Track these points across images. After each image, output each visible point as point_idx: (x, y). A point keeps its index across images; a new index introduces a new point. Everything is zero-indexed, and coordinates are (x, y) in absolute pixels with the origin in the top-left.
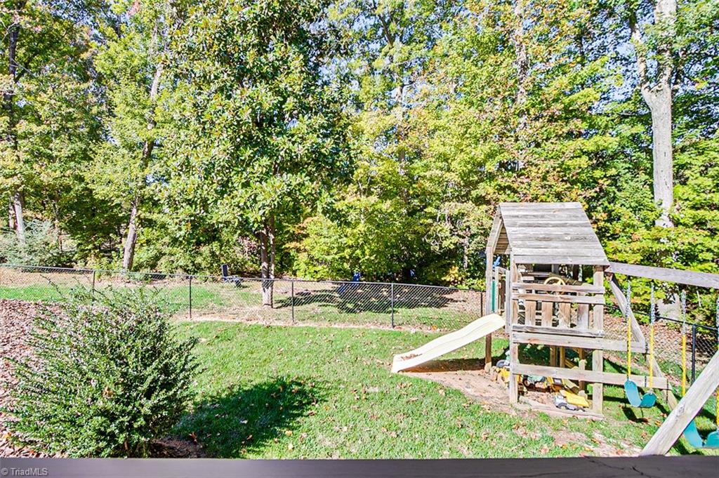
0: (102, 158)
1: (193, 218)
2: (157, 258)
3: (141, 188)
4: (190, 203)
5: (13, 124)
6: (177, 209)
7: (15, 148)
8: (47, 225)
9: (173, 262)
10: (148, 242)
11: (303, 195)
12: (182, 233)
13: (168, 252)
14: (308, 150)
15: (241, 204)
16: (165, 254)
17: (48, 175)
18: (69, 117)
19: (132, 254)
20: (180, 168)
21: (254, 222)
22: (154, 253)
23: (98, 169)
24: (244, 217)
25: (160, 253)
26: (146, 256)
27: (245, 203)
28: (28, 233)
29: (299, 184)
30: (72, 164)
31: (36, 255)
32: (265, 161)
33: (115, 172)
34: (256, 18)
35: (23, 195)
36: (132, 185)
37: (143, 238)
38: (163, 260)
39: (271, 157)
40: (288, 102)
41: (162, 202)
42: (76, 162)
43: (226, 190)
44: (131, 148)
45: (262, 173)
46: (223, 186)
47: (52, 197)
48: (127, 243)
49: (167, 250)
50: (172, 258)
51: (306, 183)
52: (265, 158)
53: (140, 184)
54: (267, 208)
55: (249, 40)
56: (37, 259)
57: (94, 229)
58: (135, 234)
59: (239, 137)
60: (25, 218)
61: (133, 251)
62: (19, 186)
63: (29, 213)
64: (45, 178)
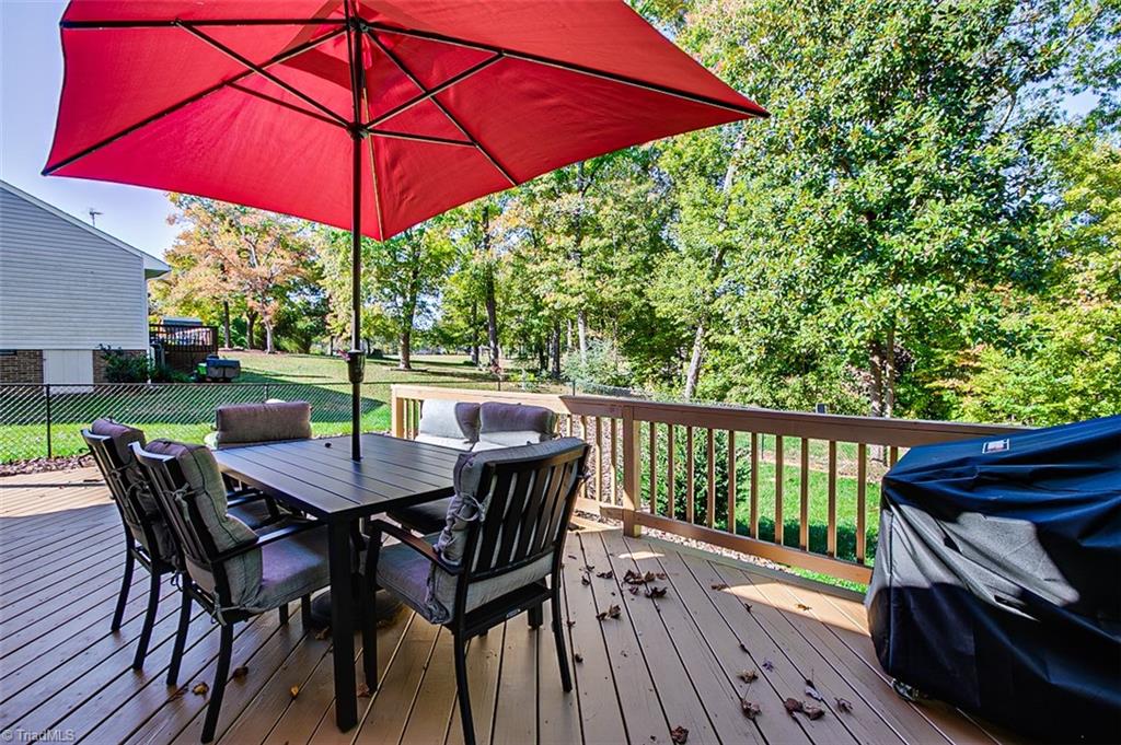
0: (666, 272)
1: (767, 341)
2: (726, 388)
3: (709, 304)
4: (765, 323)
5: (578, 241)
6: (748, 330)
7: (580, 266)
8: (607, 345)
9: (746, 394)
10: (716, 368)
11: (933, 311)
12: (754, 358)
13: (739, 381)
14: (940, 250)
15: (832, 325)
16: (736, 384)
17: (610, 291)
18: (631, 226)
19: (696, 382)
20: (756, 281)
21: (848, 348)
22: (722, 382)
23: (660, 284)
24: (834, 341)
25: (730, 382)
26: (713, 384)
27: (837, 324)
28: (589, 353)
29: (926, 297)
30: (632, 277)
31: (596, 376)
32: (871, 268)
33: (681, 286)
34: (865, 80)
35: (585, 313)
36: (699, 301)
37: (709, 364)
38: (734, 392)
39: (881, 262)
40: (914, 182)
41: (731, 322)
42: (636, 275)
43: (813, 307)
44: (698, 256)
45: (864, 285)
46: (810, 302)
47: (611, 314)
48: (689, 369)
49: (738, 379)
50: (746, 390)
51: (940, 295)
52: (869, 265)
53: (708, 298)
54: (867, 330)
55: (855, 110)
56: (597, 380)
57: (652, 352)
58: (700, 358)
59: (831, 242)
60: (587, 337)
61: (697, 378)
62: (583, 305)
63: (591, 333)
64: (606, 295)
